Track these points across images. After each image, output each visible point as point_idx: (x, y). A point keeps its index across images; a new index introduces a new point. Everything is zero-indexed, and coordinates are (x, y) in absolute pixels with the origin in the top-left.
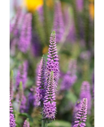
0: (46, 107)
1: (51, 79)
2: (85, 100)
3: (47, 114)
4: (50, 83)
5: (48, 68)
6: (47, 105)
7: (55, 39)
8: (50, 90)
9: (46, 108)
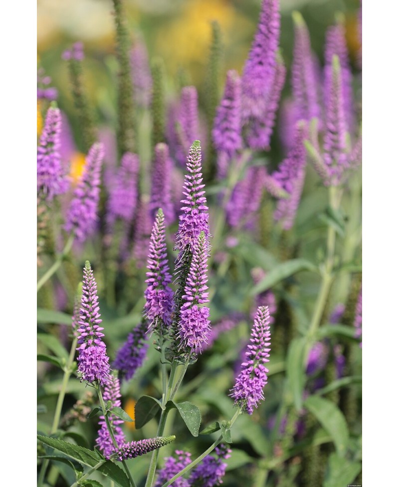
0: (186, 319)
1: (201, 250)
2: (264, 310)
3: (191, 336)
4: (197, 261)
5: (185, 229)
6: (191, 314)
7: (199, 158)
8: (197, 277)
9: (188, 323)
